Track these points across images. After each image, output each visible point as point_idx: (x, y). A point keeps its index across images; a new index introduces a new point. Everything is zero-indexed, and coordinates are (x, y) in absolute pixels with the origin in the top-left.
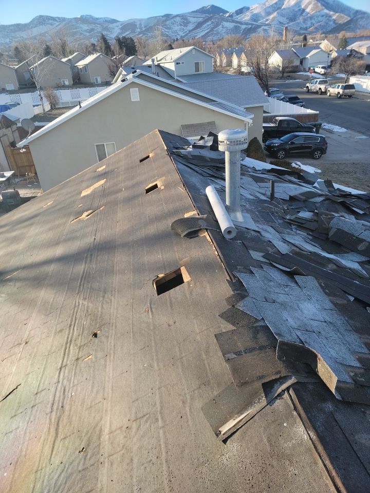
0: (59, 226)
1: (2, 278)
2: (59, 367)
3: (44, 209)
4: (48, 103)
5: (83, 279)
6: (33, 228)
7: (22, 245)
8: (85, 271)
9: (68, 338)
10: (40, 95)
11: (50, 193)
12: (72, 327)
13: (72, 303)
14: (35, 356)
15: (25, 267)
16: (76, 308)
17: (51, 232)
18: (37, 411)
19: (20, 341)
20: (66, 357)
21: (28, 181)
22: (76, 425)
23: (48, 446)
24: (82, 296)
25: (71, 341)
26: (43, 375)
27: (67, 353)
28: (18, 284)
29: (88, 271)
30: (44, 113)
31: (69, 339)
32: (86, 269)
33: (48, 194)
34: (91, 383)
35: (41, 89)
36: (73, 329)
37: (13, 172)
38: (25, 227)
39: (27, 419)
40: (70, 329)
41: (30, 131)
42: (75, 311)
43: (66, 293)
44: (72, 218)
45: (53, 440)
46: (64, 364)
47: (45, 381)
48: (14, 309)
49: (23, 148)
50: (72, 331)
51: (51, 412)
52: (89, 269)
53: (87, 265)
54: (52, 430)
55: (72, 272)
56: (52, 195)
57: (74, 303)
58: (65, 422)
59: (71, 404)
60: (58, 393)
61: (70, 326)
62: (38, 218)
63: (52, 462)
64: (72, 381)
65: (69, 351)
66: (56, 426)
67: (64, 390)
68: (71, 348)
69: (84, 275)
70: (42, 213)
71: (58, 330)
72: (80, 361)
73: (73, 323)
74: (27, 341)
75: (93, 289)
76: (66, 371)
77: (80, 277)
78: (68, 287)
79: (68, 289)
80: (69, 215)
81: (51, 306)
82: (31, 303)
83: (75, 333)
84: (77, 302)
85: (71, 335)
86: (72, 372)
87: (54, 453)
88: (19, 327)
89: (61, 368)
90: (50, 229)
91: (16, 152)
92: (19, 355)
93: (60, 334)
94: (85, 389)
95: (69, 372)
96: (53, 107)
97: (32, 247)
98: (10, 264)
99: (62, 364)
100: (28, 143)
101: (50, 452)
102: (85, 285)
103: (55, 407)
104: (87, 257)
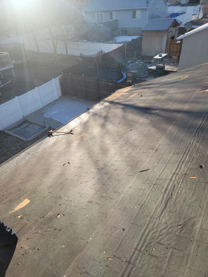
0: (189, 92)
1: (150, 111)
2: (173, 172)
3: (181, 80)
4: (202, 13)
5: (199, 129)
6: (172, 89)
7: (164, 97)
8: (202, 125)
9: (182, 159)
10: (200, 8)
11: (188, 71)
12: (186, 154)
13: (188, 141)
14: (160, 159)
15: (163, 110)
16: (190, 145)
17: (183, 94)
18: (156, 188)
19: (153, 148)
20: (178, 169)
21: (172, 61)
22: (178, 209)
23: (159, 209)
24: (196, 139)
25: (183, 162)
26: (163, 171)
27: (179, 167)
28: (157, 118)
29: (204, 126)
30: (197, 20)
31: (182, 161)
32: (202, 124)
33: (186, 71)
34: (192, 192)
35: (202, 4)
36: (186, 156)
37: (167, 54)
38: (168, 87)
39: (151, 188)
40: (184, 155)
41: (188, 30)
42: (190, 146)
43: (186, 134)
44: (200, 89)
45: (163, 208)
46: (176, 172)
47: (163, 175)
48: (153, 130)
49: (179, 40)
50: (185, 156)
51: (164, 193)
52: (204, 125)
53: (203, 122)
54: (163, 202)
55: (192, 122)
56: (189, 72)
57: (190, 141)
58: (172, 203)
59: (177, 196)
60: (170, 186)
61: (185, 153)
62: (177, 84)
63: (160, 219)
64: (180, 185)
65: (181, 167)
66: (166, 202)
67: (174, 186)
68: (183, 166)
69: (200, 127)
70: (180, 81)
71: (176, 152)
72: (187, 176)
73: (187, 152)
74: (157, 149)
75: (205, 138)
76: (177, 177)
77: (197, 127)
78: (187, 130)
79: (187, 131)
80: (198, 87)
81: (174, 136)
82: (163, 131)
83: (187, 159)
84: (192, 141)
85: (184, 158)
86: (181, 180)
87: (162, 215)
88: (154, 140)
89: (174, 174)
90: (183, 93)
91: (173, 42)
92: (152, 154)
93: (177, 155)
94: (188, 193)
95: (179, 178)
96: (204, 16)
97: (170, 100)
98: (156, 105)
99: (175, 172)
100: (184, 38)
101: (160, 213)
102: (199, 134)
103: (167, 192)
104: (204, 117)
